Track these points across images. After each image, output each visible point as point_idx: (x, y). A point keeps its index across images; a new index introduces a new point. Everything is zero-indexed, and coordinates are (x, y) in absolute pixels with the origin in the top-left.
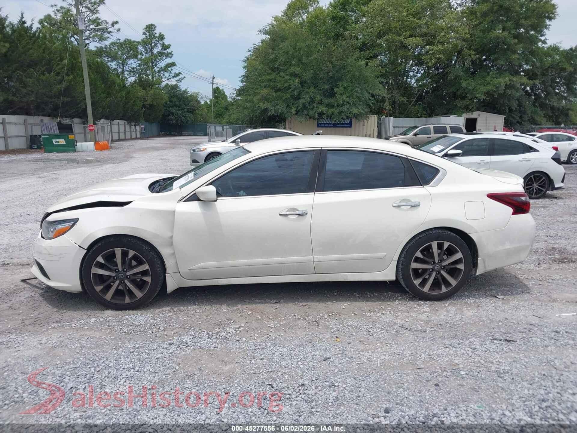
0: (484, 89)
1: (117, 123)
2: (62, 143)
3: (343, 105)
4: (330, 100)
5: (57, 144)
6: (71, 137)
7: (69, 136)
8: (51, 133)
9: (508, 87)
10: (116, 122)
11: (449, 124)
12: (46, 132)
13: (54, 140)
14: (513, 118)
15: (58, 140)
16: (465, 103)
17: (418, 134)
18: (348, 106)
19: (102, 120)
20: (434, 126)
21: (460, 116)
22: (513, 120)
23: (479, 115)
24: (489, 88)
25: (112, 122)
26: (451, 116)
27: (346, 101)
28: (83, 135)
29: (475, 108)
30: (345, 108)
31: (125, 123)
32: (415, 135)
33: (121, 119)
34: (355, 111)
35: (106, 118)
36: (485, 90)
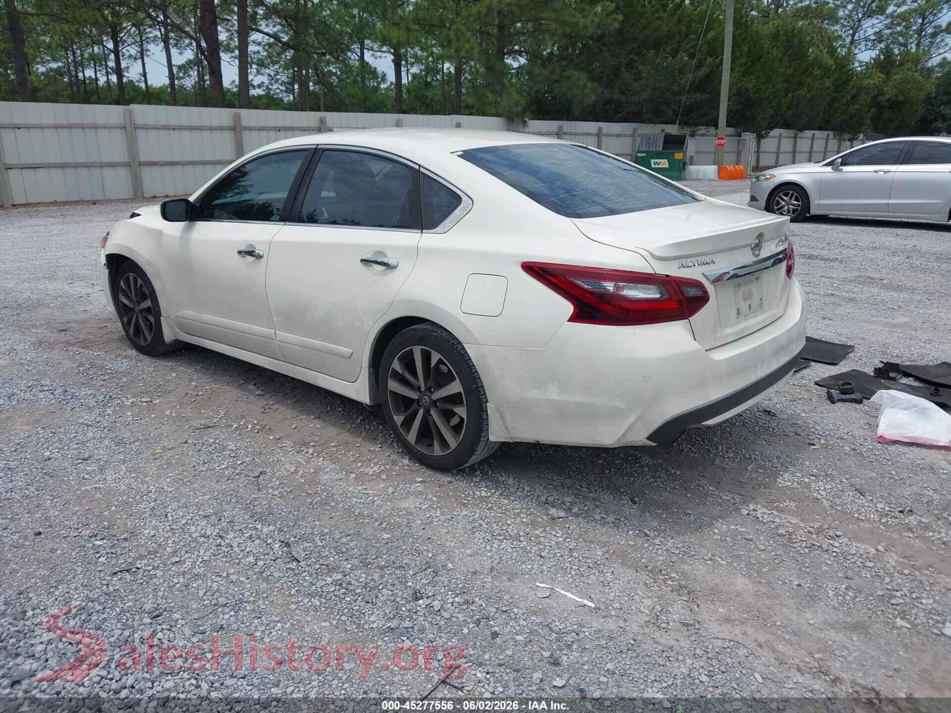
1: (811, 136)
2: (664, 166)
5: (657, 166)
6: (678, 156)
7: (676, 154)
8: (650, 150)
10: (809, 133)
12: (644, 149)
13: (652, 161)
15: (658, 161)
19: (776, 132)
25: (800, 135)
28: (734, 156)
31: (828, 135)
33: (820, 129)
35: (787, 126)
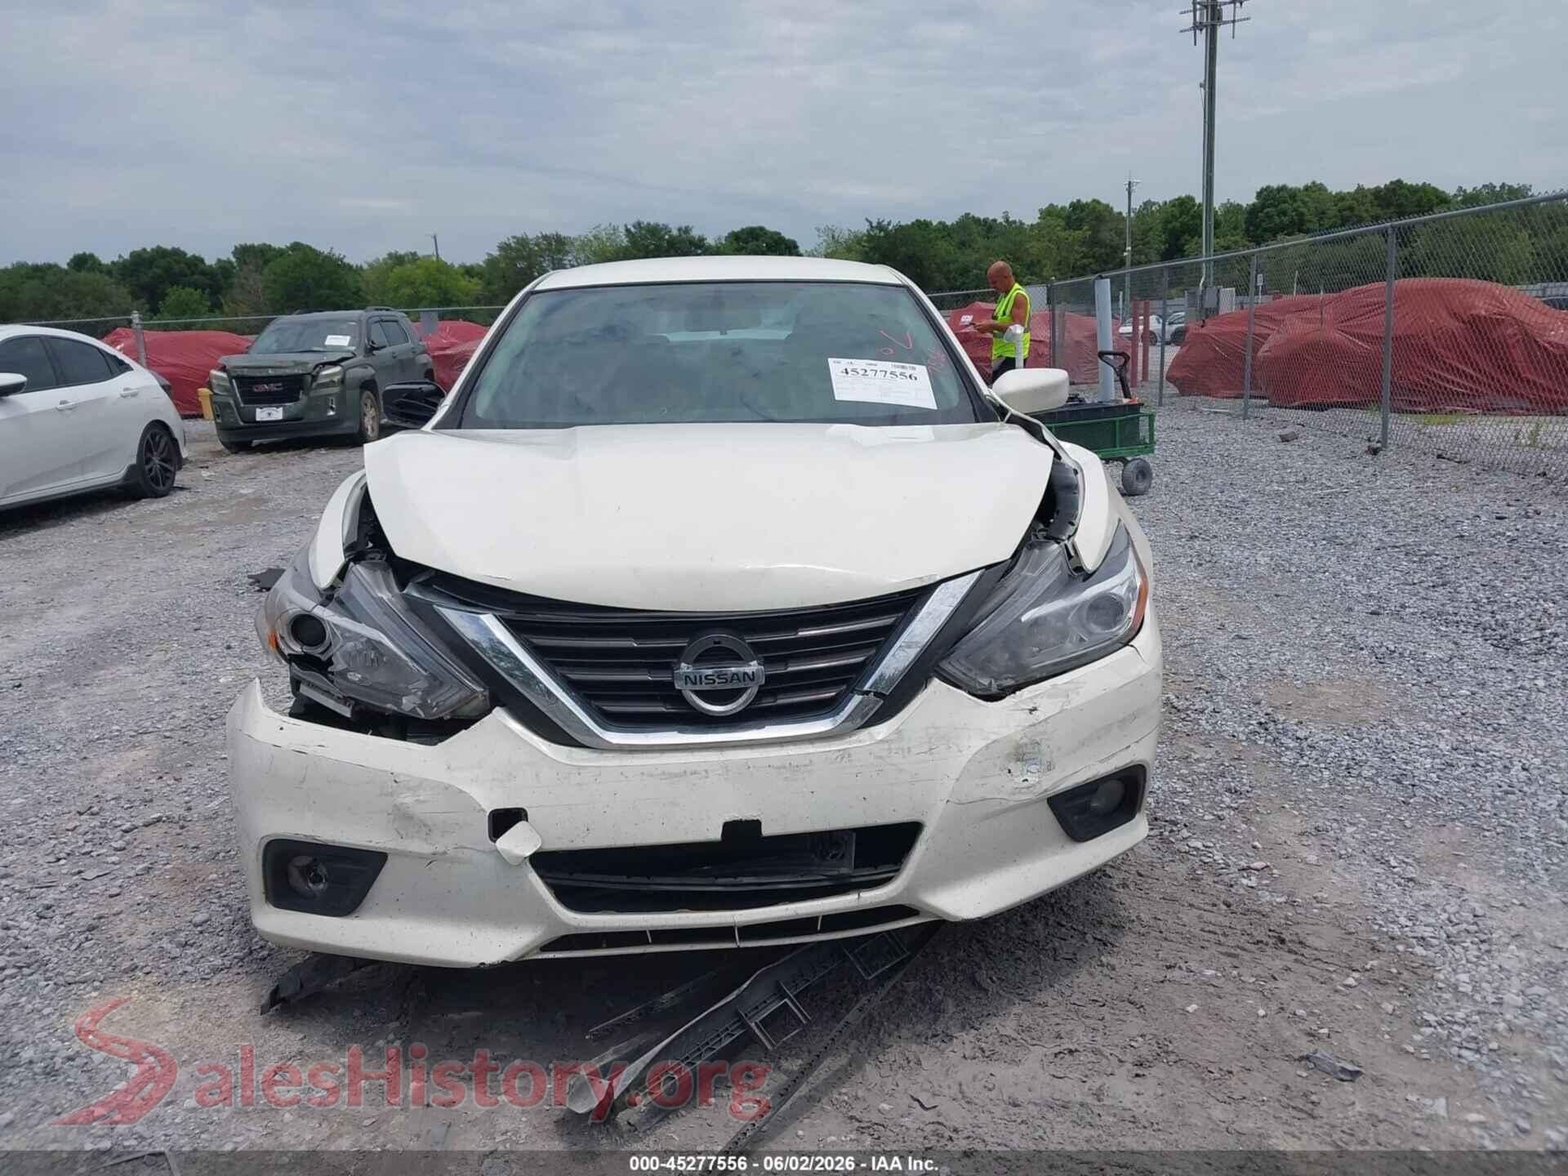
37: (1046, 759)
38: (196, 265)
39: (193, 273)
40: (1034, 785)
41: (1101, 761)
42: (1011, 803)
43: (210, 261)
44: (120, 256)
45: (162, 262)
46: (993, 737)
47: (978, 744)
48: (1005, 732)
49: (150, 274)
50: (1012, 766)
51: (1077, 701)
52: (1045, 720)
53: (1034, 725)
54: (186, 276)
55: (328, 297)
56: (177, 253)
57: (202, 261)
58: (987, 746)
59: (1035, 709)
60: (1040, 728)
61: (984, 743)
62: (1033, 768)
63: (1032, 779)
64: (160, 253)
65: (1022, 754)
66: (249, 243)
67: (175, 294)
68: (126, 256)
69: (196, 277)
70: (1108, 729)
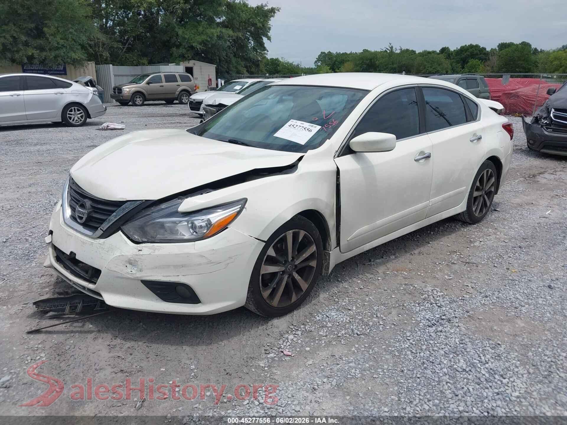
0: (199, 38)
3: (57, 48)
4: (40, 42)
9: (219, 37)
11: (177, 72)
14: (223, 67)
16: (182, 51)
17: (151, 83)
18: (64, 50)
20: (165, 74)
21: (178, 64)
22: (223, 70)
23: (194, 64)
24: (204, 37)
26: (169, 65)
27: (60, 43)
29: (190, 57)
30: (62, 52)
32: (148, 83)
34: (74, 56)
36: (200, 40)
37: (140, 267)
38: (482, 51)
39: (481, 54)
40: (133, 274)
41: (164, 276)
42: (124, 276)
43: (488, 49)
44: (457, 48)
45: (471, 50)
46: (123, 254)
47: (118, 254)
48: (127, 254)
49: (465, 54)
50: (128, 265)
51: (157, 252)
52: (142, 255)
53: (137, 255)
54: (478, 55)
55: (522, 64)
56: (477, 46)
57: (485, 49)
58: (119, 256)
59: (141, 250)
60: (139, 257)
61: (119, 254)
62: (135, 269)
63: (134, 272)
64: (471, 46)
65: (131, 262)
66: (505, 42)
67: (472, 62)
68: (459, 48)
69: (482, 55)
70: (168, 266)
